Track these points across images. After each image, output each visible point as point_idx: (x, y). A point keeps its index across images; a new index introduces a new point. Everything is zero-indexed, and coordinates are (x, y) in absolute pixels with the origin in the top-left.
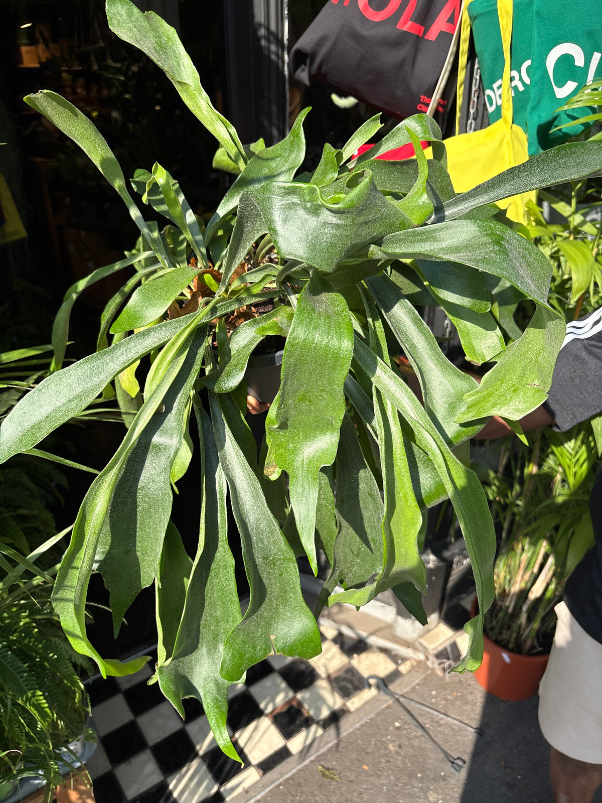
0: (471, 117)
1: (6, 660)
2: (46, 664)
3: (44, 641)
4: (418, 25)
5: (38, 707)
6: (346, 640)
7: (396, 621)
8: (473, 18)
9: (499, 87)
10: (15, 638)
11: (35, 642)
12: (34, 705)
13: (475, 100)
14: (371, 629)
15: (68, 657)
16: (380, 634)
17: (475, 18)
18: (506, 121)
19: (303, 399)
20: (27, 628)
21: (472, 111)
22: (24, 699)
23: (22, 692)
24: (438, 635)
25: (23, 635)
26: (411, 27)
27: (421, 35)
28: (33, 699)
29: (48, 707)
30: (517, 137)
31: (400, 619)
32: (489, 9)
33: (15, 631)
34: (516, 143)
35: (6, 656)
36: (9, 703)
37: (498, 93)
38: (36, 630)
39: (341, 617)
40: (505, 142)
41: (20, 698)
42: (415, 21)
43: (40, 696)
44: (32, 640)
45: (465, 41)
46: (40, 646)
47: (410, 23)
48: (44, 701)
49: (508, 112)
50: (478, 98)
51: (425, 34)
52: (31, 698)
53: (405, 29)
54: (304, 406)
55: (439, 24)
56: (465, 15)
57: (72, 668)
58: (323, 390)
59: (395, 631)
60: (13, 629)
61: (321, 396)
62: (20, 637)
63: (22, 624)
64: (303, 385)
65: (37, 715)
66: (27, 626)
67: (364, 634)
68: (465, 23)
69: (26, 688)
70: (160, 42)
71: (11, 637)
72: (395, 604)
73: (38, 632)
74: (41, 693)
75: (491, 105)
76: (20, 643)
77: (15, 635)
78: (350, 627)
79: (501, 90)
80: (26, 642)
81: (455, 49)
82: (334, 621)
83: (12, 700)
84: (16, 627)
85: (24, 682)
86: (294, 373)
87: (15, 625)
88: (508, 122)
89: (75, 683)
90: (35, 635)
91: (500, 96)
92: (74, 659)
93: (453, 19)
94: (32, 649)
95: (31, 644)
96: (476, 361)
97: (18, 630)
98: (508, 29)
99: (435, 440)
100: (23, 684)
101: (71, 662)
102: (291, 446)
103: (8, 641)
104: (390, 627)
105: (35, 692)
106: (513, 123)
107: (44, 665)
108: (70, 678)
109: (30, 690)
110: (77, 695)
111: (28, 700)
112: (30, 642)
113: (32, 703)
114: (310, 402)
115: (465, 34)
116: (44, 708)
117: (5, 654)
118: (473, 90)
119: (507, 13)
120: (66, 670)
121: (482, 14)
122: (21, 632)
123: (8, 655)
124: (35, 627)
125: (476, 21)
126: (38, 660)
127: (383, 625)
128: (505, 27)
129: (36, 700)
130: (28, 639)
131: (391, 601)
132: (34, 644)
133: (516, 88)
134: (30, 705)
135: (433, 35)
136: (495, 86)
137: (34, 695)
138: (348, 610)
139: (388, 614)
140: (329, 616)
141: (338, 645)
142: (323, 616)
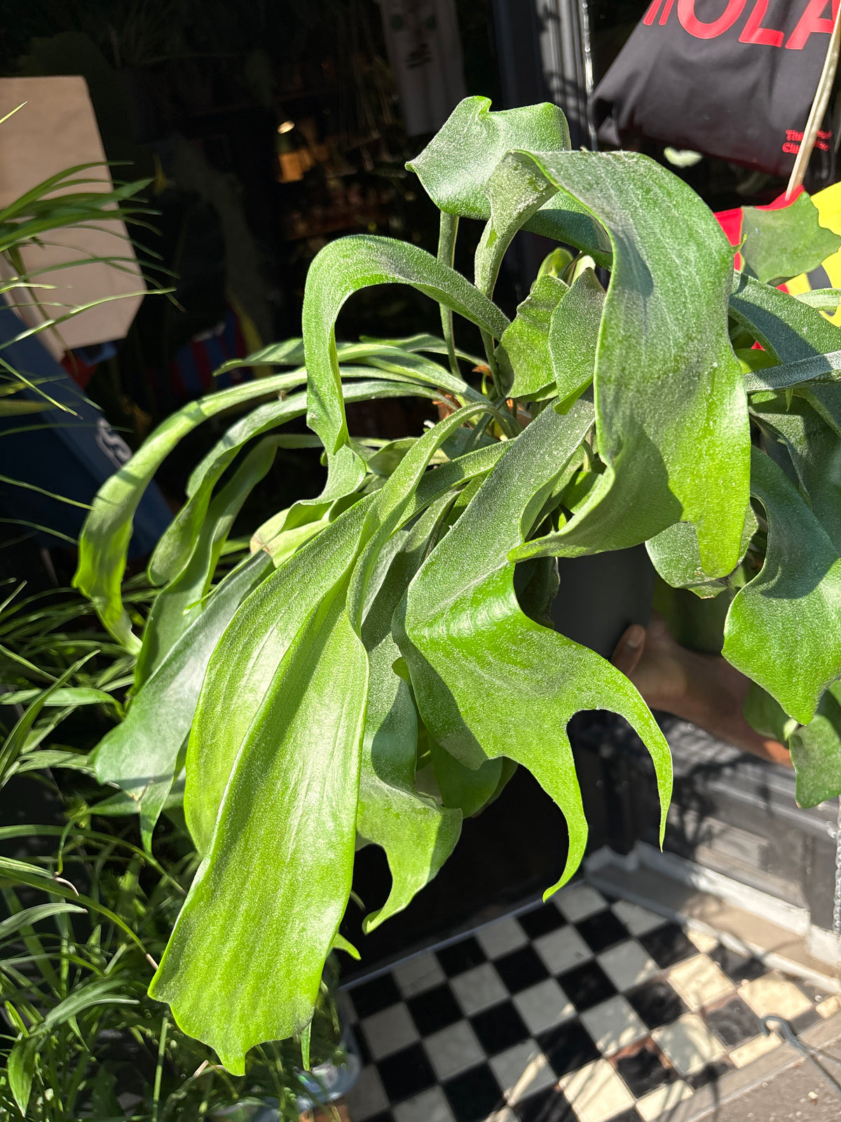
4: (773, 31)
6: (730, 955)
7: (810, 934)
14: (771, 943)
16: (785, 951)
26: (761, 36)
27: (779, 46)
31: (816, 930)
39: (722, 920)
42: (768, 26)
47: (759, 31)
51: (785, 42)
53: (753, 40)
55: (808, 23)
59: (810, 948)
67: (759, 950)
72: (806, 906)
78: (737, 937)
81: (836, 54)
82: (712, 925)
93: (830, 11)
104: (801, 941)
127: (789, 938)
131: (800, 900)
135: (798, 39)
138: (731, 910)
139: (796, 920)
140: (703, 918)
141: (718, 963)
142: (692, 916)
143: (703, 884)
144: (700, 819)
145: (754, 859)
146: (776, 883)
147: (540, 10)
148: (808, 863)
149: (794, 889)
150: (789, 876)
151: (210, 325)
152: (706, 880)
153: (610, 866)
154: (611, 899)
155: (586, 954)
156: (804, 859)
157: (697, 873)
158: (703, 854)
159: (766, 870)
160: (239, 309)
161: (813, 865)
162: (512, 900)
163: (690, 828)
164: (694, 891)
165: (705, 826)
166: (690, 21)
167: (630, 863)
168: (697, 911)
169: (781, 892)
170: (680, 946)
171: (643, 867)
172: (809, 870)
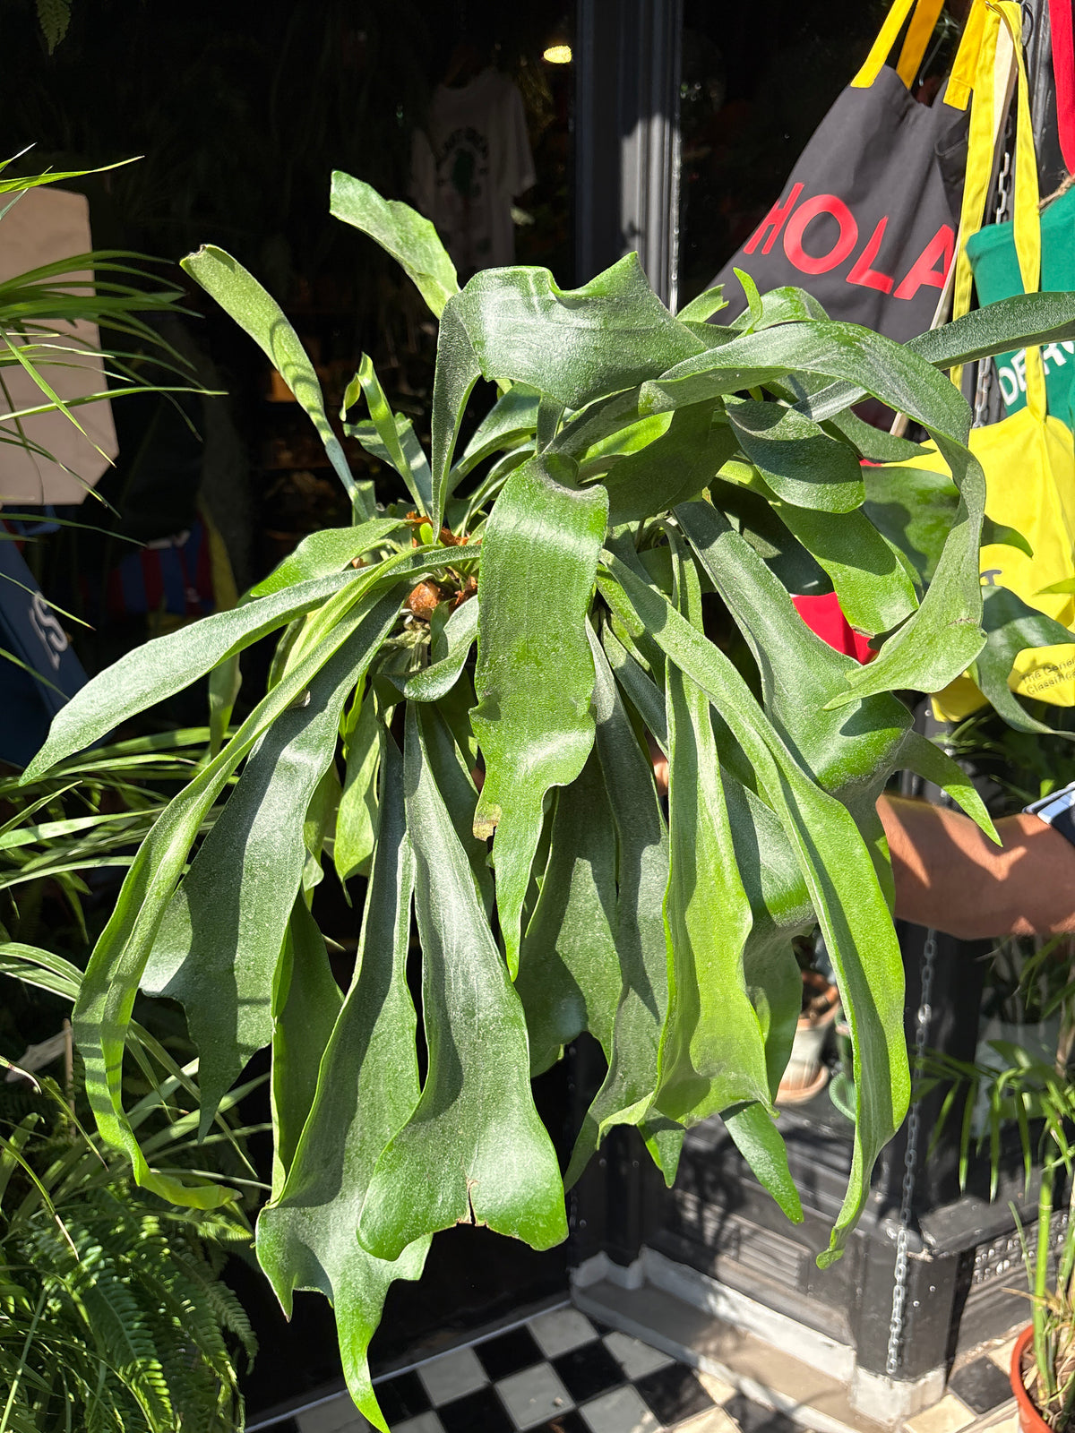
0: (978, 417)
1: (107, 1292)
2: (177, 1321)
3: (178, 1273)
4: (882, 276)
5: (150, 1392)
6: (751, 1409)
7: (855, 1379)
8: (974, 260)
9: (1022, 363)
10: (128, 1260)
11: (161, 1272)
12: (143, 1386)
13: (985, 391)
14: (805, 1392)
15: (214, 1313)
16: (823, 1403)
17: (978, 259)
18: (1034, 410)
19: (525, 655)
20: (152, 1244)
21: (979, 409)
22: (128, 1372)
23: (128, 1359)
24: (943, 1416)
25: (144, 1256)
26: (871, 280)
27: (887, 292)
28: (144, 1375)
29: (168, 1396)
30: (1056, 435)
31: (862, 1372)
32: (1000, 242)
33: (130, 1248)
34: (1054, 444)
35: (107, 1285)
36: (102, 1375)
37: (1020, 371)
38: (167, 1251)
39: (744, 1358)
40: (1034, 442)
41: (122, 1369)
42: (878, 269)
43: (157, 1371)
44: (157, 1268)
45: (963, 298)
46: (169, 1282)
47: (869, 273)
48: (163, 1383)
49: (1038, 398)
50: (989, 389)
51: (895, 287)
52: (139, 1374)
53: (862, 282)
54: (528, 671)
55: (919, 273)
56: (961, 259)
57: (219, 1336)
58: (556, 637)
59: (854, 1401)
60: (128, 1242)
61: (554, 650)
62: (137, 1259)
63: (144, 1235)
64: (522, 624)
65: (147, 1406)
66: (151, 1240)
67: (790, 1401)
68: (962, 269)
69: (134, 1351)
70: (407, 238)
71: (123, 1256)
72: (853, 1343)
73: (169, 1255)
74: (159, 1366)
75: (1010, 391)
76: (135, 1269)
77: (129, 1254)
78: (761, 1382)
79: (1024, 367)
80: (146, 1270)
81: (946, 311)
82: (729, 1366)
83: (108, 1370)
84: (134, 1239)
85: (133, 1338)
86: (501, 593)
87: (132, 1236)
88: (1038, 412)
89: (220, 1365)
90: (164, 1260)
91: (1024, 376)
92: (226, 1318)
93: (942, 266)
94: (154, 1285)
95: (155, 1276)
96: (864, 629)
97: (136, 1246)
98: (1033, 269)
99: (768, 747)
100: (131, 1343)
101: (218, 1325)
102: (508, 755)
103: (117, 1262)
104: (844, 1390)
105: (149, 1363)
106: (1048, 413)
107: (171, 1321)
108: (212, 1352)
109: (139, 1355)
110: (223, 1388)
111: (135, 1374)
112: (152, 1271)
113: (140, 1382)
114: (538, 663)
115: (963, 287)
116: (162, 1396)
117: (108, 1280)
118: (980, 376)
119: (1031, 245)
120: (209, 1337)
121: (988, 252)
122: (140, 1251)
123: (113, 1283)
124: (165, 1246)
125: (981, 263)
126: (162, 1310)
127: (829, 1387)
128: (1028, 266)
129: (149, 1379)
130: (150, 1265)
131: (846, 1333)
132: (159, 1277)
133: (1051, 361)
134: (137, 1385)
135: (908, 290)
136: (1015, 361)
137: (146, 1368)
138: (758, 1346)
139: (838, 1361)
140: (719, 1354)
141: (736, 1421)
142: (706, 1353)
143: (721, 1308)
144: (724, 1218)
145: (791, 1275)
146: (816, 1308)
147: (625, 226)
148: (858, 1281)
149: (839, 1317)
150: (831, 1300)
151: (172, 532)
152: (728, 1304)
153: (605, 1282)
154: (603, 1329)
155: (565, 1403)
156: (853, 1274)
157: (717, 1293)
158: (726, 1264)
159: (806, 1292)
160: (209, 521)
161: (864, 1284)
162: (471, 1324)
163: (711, 1228)
164: (711, 1317)
165: (731, 1225)
166: (797, 252)
167: (631, 1277)
168: (712, 1346)
169: (822, 1322)
170: (688, 1394)
171: (647, 1284)
172: (859, 1290)
